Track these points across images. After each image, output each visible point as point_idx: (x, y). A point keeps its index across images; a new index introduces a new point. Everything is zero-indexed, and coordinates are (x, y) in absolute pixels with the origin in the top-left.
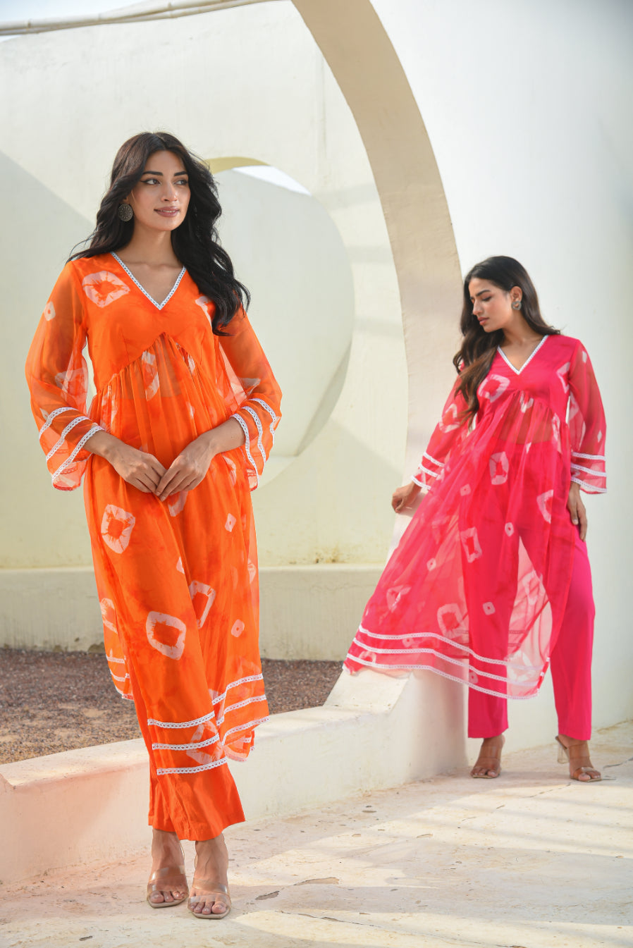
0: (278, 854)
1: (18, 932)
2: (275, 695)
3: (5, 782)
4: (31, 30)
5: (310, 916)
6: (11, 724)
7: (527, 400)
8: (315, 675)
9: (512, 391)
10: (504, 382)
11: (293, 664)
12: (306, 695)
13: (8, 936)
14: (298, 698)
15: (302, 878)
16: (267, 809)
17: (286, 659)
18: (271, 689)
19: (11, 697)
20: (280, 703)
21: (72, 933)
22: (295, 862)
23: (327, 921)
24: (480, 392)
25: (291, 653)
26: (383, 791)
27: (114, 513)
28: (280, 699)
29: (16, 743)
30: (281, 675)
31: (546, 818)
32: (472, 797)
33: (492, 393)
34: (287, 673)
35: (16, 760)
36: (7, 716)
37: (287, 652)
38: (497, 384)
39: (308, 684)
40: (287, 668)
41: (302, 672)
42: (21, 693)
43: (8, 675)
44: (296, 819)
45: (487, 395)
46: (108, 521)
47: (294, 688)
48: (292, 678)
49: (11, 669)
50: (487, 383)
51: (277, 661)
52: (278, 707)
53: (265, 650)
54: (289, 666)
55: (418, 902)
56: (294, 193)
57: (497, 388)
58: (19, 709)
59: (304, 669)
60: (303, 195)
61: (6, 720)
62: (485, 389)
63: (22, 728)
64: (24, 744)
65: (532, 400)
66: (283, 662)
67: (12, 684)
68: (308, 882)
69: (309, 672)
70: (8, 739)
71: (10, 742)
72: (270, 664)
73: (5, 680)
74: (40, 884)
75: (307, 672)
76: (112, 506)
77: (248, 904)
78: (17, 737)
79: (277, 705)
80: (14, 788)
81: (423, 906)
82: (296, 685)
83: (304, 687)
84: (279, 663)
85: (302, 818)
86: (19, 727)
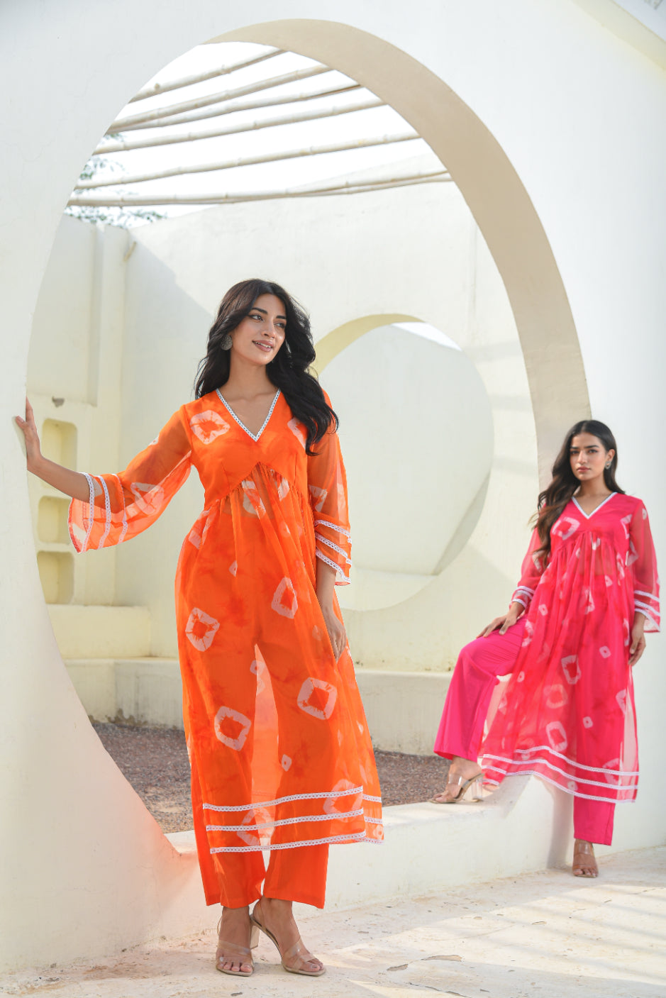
0: (407, 930)
1: (178, 983)
2: (408, 786)
3: (173, 849)
4: (228, 200)
5: (435, 989)
6: (177, 797)
7: (595, 540)
8: (443, 771)
9: (581, 532)
10: (575, 524)
11: (424, 759)
12: (436, 788)
13: (169, 987)
14: (428, 790)
15: (429, 953)
16: (399, 889)
17: (418, 754)
18: (405, 780)
19: (178, 773)
20: (412, 794)
21: (225, 988)
22: (423, 939)
23: (450, 995)
24: (554, 531)
25: (422, 750)
26: (502, 879)
27: (199, 616)
28: (412, 790)
29: (182, 815)
30: (413, 768)
31: (650, 914)
32: (582, 890)
33: (565, 532)
34: (419, 767)
35: (182, 830)
36: (174, 790)
37: (419, 749)
38: (569, 525)
39: (437, 778)
40: (419, 763)
41: (432, 767)
42: (186, 770)
43: (175, 753)
44: (424, 899)
45: (560, 534)
46: (193, 621)
47: (425, 781)
48: (423, 771)
49: (178, 748)
50: (561, 524)
51: (410, 756)
52: (411, 797)
53: (400, 746)
54: (421, 761)
55: (533, 984)
56: (442, 347)
57: (569, 528)
58: (184, 784)
59: (434, 764)
60: (450, 349)
61: (173, 793)
62: (558, 529)
63: (187, 802)
64: (188, 815)
65: (599, 540)
66: (415, 757)
67: (179, 762)
68: (434, 958)
69: (439, 767)
70: (174, 810)
71: (176, 813)
72: (403, 758)
73: (173, 758)
74: (197, 942)
75: (436, 767)
76: (198, 609)
77: (380, 974)
78: (182, 809)
79: (409, 795)
80: (181, 855)
81: (538, 988)
82: (426, 778)
83: (434, 781)
84: (412, 758)
85: (429, 899)
86: (184, 800)
